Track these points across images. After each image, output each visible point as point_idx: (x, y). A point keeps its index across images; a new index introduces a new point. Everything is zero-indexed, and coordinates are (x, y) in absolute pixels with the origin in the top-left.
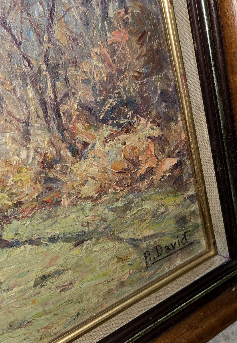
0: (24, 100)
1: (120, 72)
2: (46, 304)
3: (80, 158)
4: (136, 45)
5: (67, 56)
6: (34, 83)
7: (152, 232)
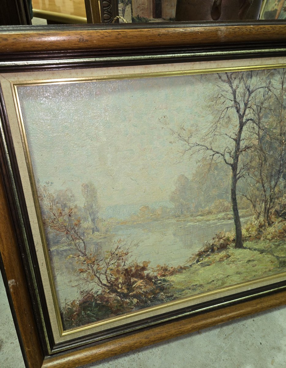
0: (261, 207)
2: (247, 269)
3: (270, 226)
5: (276, 196)
6: (265, 203)
7: (284, 256)
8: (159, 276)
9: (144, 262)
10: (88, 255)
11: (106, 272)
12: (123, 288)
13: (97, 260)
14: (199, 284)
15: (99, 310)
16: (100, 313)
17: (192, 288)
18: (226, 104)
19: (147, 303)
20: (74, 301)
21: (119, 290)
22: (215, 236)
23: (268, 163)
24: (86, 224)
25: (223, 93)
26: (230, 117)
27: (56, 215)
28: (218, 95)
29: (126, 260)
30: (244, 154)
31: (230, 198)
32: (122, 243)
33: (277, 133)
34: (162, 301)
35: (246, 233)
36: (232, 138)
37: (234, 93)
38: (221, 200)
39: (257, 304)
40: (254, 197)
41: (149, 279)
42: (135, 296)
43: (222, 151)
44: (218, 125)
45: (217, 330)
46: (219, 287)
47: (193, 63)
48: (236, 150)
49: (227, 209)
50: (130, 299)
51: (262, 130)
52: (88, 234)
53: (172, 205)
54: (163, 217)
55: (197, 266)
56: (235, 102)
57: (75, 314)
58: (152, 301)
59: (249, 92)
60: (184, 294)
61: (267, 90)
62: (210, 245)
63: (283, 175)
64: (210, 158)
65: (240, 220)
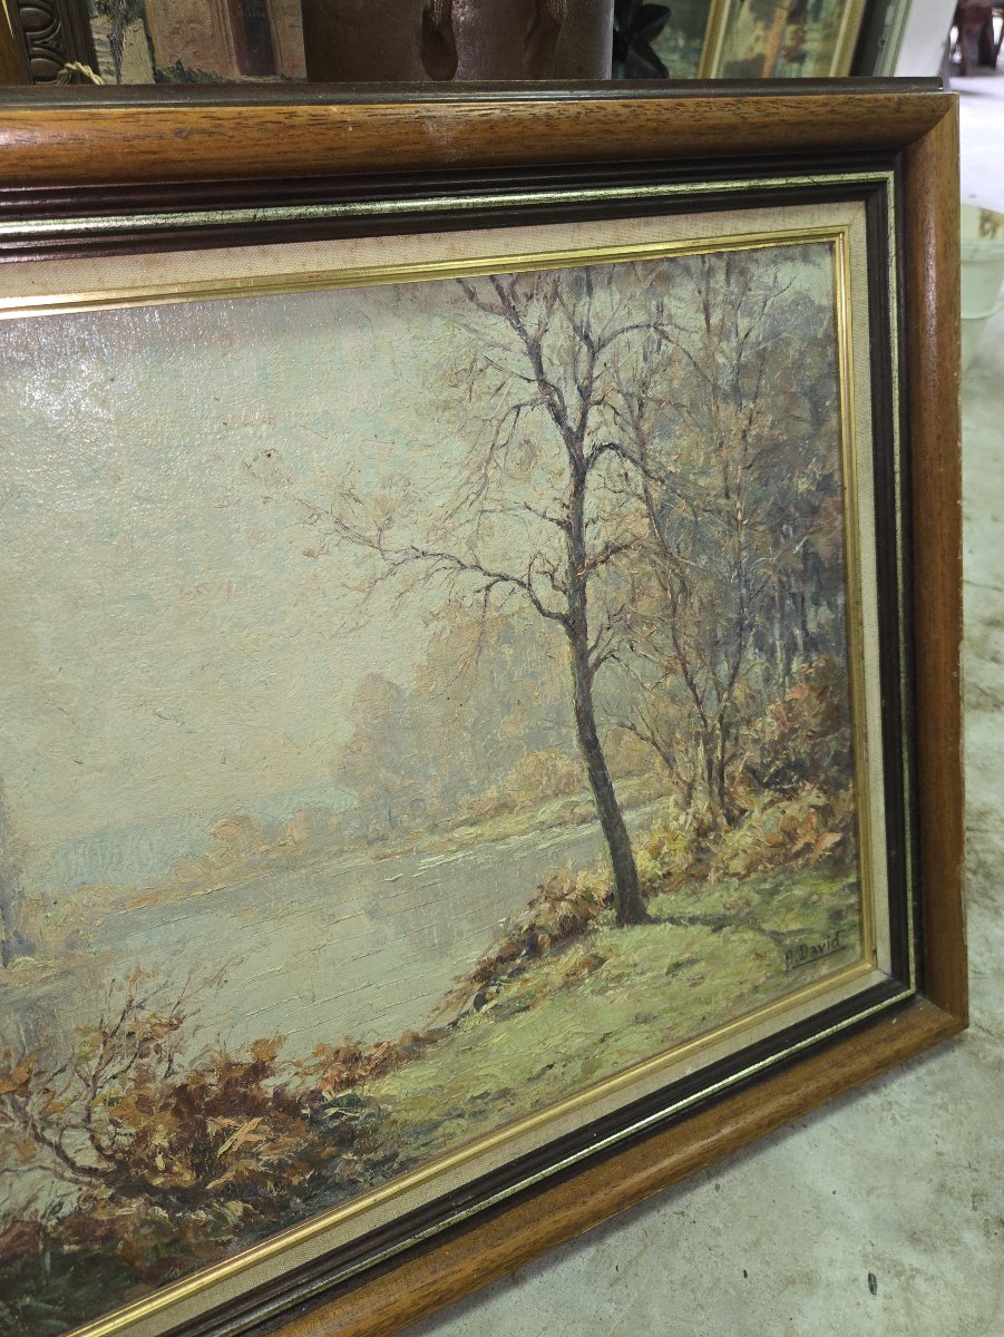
0: (693, 761)
1: (793, 731)
2: (673, 998)
3: (735, 827)
4: (814, 701)
5: (743, 713)
6: (706, 744)
7: (799, 926)
8: (329, 1087)
9: (257, 1042)
11: (89, 1116)
12: (175, 1169)
13: (39, 1074)
14: (494, 1089)
15: (76, 1283)
16: (80, 1294)
17: (468, 1108)
18: (509, 394)
19: (288, 1207)
21: (158, 1181)
22: (535, 893)
23: (695, 600)
25: (494, 354)
26: (533, 440)
28: (475, 361)
29: (177, 1048)
30: (604, 575)
31: (575, 742)
32: (151, 984)
33: (714, 489)
34: (352, 1189)
35: (651, 864)
36: (552, 520)
37: (534, 352)
38: (543, 755)
39: (722, 1122)
40: (664, 729)
41: (286, 1107)
42: (229, 1192)
43: (519, 571)
44: (491, 473)
45: (584, 1254)
46: (577, 1087)
48: (572, 564)
49: (567, 784)
50: (209, 1206)
51: (656, 480)
53: (346, 800)
54: (316, 852)
55: (479, 1021)
56: (543, 383)
58: (310, 1197)
59: (590, 344)
60: (441, 1140)
61: (656, 336)
62: (521, 929)
63: (754, 636)
64: (477, 600)
65: (624, 818)
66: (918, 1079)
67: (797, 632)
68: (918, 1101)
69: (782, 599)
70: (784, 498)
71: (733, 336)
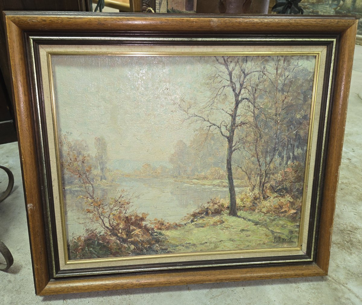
0: (256, 180)
1: (286, 179)
2: (240, 238)
3: (265, 200)
4: (293, 173)
5: (272, 172)
6: (260, 177)
7: (279, 231)
8: (156, 228)
9: (143, 213)
10: (96, 198)
11: (109, 216)
12: (123, 234)
13: (102, 204)
14: (192, 243)
15: (100, 249)
16: (101, 252)
17: (185, 245)
18: (223, 83)
19: (143, 251)
20: (80, 236)
21: (119, 235)
22: (210, 201)
23: (263, 140)
24: (96, 172)
25: (220, 74)
26: (227, 94)
27: (72, 160)
28: (216, 75)
29: (128, 208)
30: (239, 129)
31: (225, 168)
32: (125, 193)
33: (272, 113)
34: (156, 252)
35: (241, 202)
36: (228, 114)
37: (230, 74)
38: (217, 168)
40: (249, 170)
41: (146, 230)
42: (132, 243)
43: (218, 124)
44: (215, 100)
46: (212, 250)
47: (191, 46)
48: (232, 125)
49: (222, 177)
50: (128, 244)
51: (257, 109)
52: (97, 180)
53: (170, 166)
54: (162, 176)
55: (191, 226)
56: (231, 82)
57: (80, 248)
58: (147, 251)
59: (245, 74)
60: (178, 250)
61: (262, 74)
62: (205, 208)
63: (278, 152)
64: (207, 129)
65: (235, 189)
66: (309, 285)
67: (291, 154)
68: (307, 289)
69: (288, 145)
70: (292, 119)
71: (284, 76)
